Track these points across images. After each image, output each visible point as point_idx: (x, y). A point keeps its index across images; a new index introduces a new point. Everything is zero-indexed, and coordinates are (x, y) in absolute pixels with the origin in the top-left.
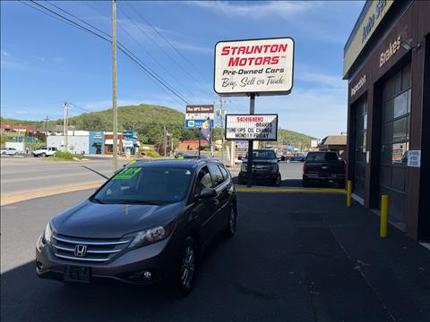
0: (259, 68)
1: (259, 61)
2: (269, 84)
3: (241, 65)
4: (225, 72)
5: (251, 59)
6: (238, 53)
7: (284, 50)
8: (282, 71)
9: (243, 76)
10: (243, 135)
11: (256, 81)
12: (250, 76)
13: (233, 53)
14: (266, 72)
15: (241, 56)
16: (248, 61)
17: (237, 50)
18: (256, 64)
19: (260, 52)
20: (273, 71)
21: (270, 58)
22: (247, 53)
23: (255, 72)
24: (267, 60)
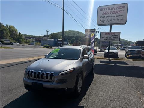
0: (114, 15)
1: (114, 12)
2: (118, 21)
3: (107, 14)
4: (101, 17)
5: (111, 12)
6: (106, 10)
7: (124, 8)
8: (123, 16)
9: (108, 18)
10: (107, 39)
11: (113, 20)
12: (110, 18)
13: (104, 10)
14: (117, 16)
15: (107, 11)
16: (110, 13)
17: (106, 9)
18: (113, 14)
19: (114, 9)
20: (119, 16)
21: (118, 11)
22: (110, 10)
23: (112, 17)
24: (117, 12)
